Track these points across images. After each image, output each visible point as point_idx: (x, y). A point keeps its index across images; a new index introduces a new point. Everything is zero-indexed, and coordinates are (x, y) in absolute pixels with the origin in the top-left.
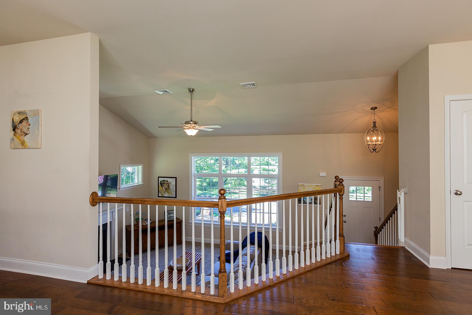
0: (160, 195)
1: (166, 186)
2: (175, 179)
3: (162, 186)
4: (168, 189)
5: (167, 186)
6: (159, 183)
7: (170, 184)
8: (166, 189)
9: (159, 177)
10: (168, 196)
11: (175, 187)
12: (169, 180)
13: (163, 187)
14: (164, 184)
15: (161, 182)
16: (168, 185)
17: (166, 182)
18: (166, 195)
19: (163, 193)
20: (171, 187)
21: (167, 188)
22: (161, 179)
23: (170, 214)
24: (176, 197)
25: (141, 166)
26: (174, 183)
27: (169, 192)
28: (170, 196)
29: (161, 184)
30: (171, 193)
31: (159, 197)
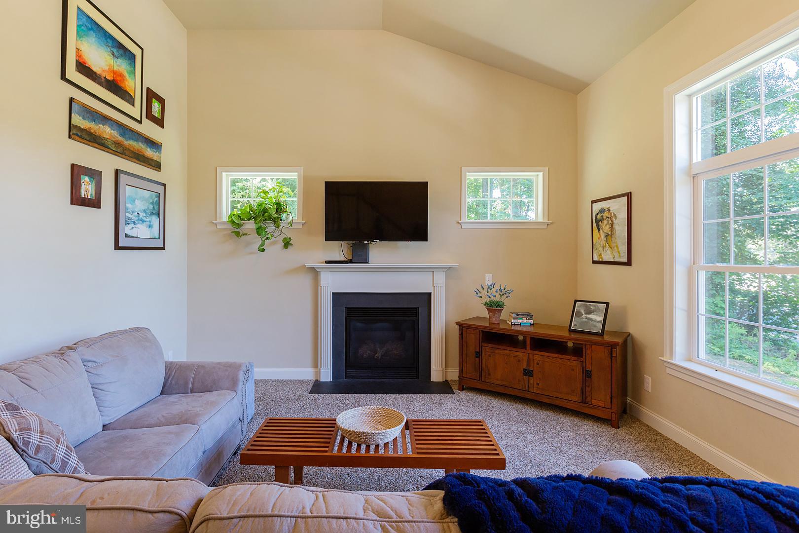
0: (596, 259)
1: (605, 226)
2: (627, 197)
3: (599, 230)
4: (610, 237)
5: (608, 227)
6: (594, 219)
7: (616, 217)
8: (607, 236)
9: (593, 202)
10: (612, 260)
11: (627, 228)
12: (614, 205)
13: (601, 231)
14: (602, 220)
15: (597, 215)
16: (610, 222)
17: (608, 215)
19: (601, 249)
20: (617, 227)
21: (610, 233)
22: (597, 207)
23: (589, 312)
24: (629, 263)
25: (541, 174)
26: (623, 215)
27: (614, 245)
28: (617, 260)
29: (598, 222)
30: (618, 248)
31: (594, 262)
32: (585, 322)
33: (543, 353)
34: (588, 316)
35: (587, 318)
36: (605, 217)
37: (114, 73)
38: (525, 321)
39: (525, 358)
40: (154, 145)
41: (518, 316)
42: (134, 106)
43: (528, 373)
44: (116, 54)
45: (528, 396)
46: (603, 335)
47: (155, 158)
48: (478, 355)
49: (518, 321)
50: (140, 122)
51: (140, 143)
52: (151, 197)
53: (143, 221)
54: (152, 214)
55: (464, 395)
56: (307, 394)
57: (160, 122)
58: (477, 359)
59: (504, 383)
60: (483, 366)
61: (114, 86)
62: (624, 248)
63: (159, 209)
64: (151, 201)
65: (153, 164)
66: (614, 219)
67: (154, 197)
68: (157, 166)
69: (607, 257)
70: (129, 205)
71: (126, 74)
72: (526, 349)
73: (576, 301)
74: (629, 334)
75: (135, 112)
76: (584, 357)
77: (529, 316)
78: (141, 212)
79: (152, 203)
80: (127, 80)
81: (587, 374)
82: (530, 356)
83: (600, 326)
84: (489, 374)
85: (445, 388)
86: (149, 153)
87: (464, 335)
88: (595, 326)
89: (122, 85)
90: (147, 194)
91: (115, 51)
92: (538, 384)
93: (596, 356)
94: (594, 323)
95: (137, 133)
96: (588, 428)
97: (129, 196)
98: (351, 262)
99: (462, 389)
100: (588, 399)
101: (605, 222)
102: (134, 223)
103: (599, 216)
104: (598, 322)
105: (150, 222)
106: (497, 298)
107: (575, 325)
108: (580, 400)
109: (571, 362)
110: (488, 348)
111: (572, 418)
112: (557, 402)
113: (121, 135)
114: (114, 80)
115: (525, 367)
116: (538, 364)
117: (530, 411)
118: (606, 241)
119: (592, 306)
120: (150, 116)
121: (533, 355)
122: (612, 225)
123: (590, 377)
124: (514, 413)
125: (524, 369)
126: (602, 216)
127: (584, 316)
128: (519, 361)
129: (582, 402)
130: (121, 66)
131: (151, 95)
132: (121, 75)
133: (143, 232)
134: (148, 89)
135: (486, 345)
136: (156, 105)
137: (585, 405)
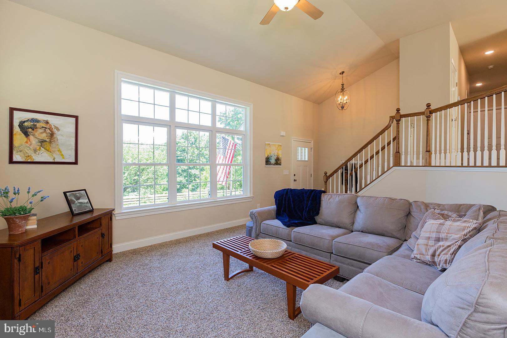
0: (19, 159)
1: (41, 134)
2: (74, 119)
3: (26, 135)
4: (46, 142)
6: (16, 124)
7: (58, 129)
8: (42, 142)
9: (14, 109)
10: (53, 161)
11: (74, 139)
12: (53, 120)
14: (34, 128)
15: (22, 122)
16: (48, 131)
17: (44, 125)
18: (44, 156)
19: (30, 152)
20: (59, 137)
21: (48, 140)
22: (24, 115)
24: (76, 163)
26: (70, 130)
27: (54, 150)
29: (24, 128)
30: (61, 152)
31: (13, 162)
33: (84, 235)
35: (79, 203)
36: (38, 127)
39: (75, 246)
43: (77, 258)
46: (93, 211)
58: (37, 276)
62: (69, 153)
66: (55, 130)
69: (41, 158)
72: (75, 238)
73: (65, 193)
82: (78, 242)
94: (85, 205)
100: (103, 253)
101: (39, 130)
103: (25, 123)
104: (87, 203)
107: (75, 210)
110: (45, 257)
116: (81, 246)
118: (41, 146)
119: (78, 194)
121: (80, 239)
122: (52, 135)
123: (104, 237)
126: (34, 125)
127: (76, 202)
129: (102, 257)
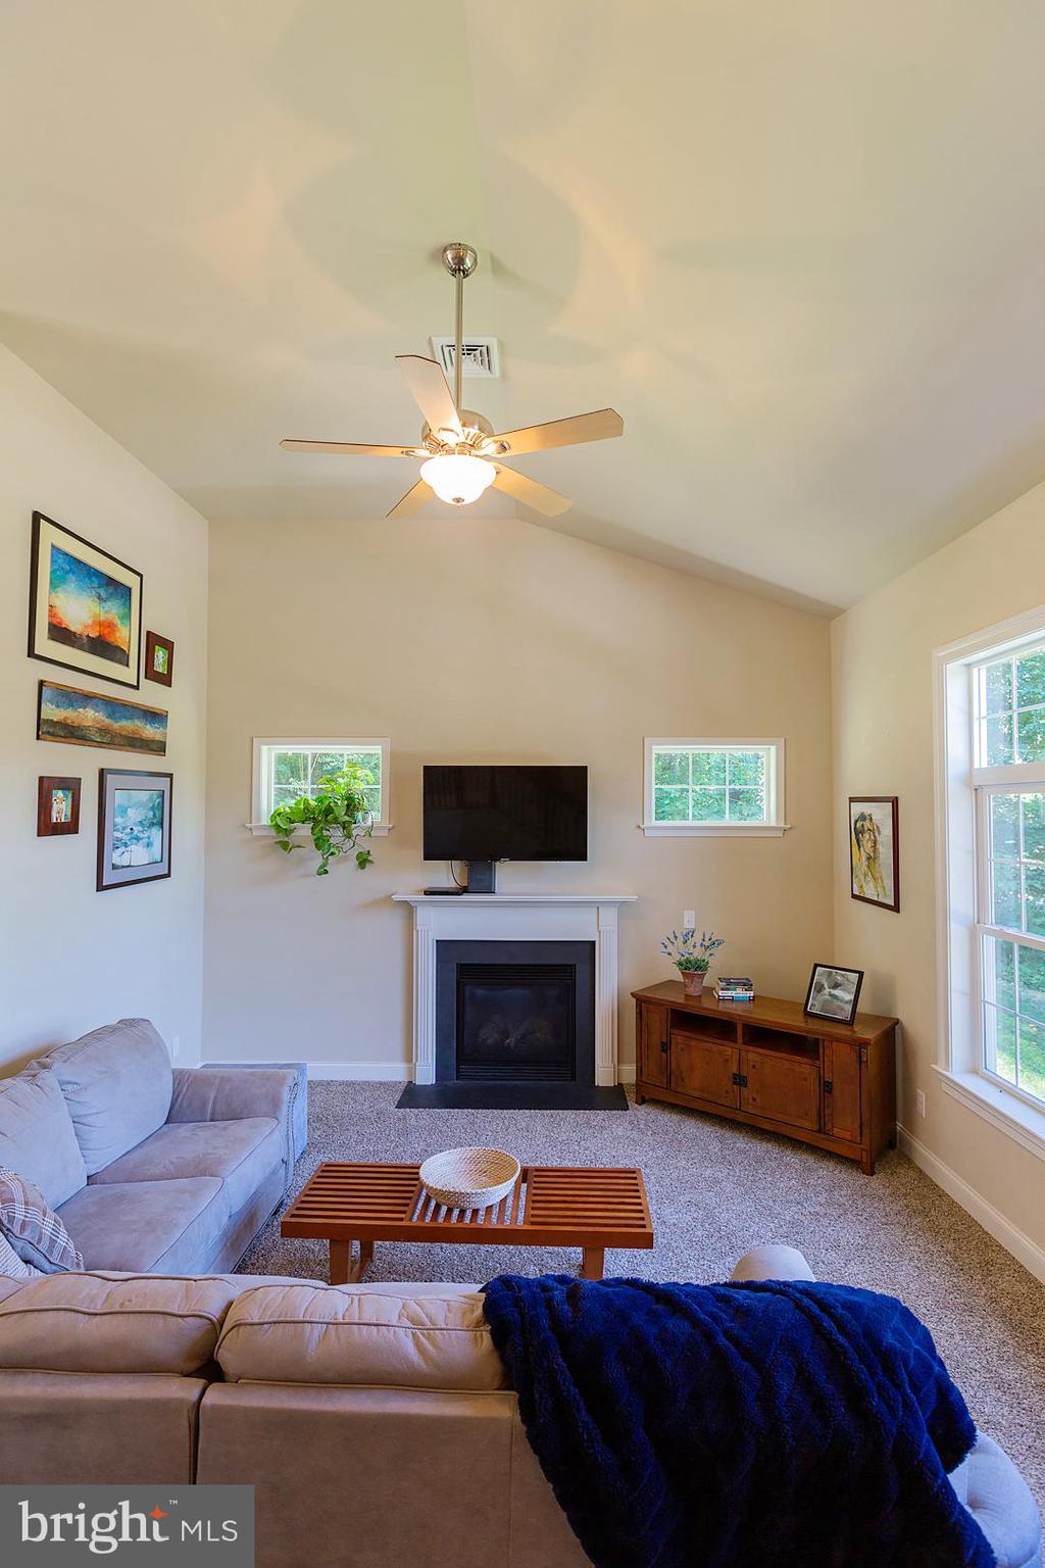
0: (856, 891)
1: (868, 846)
2: (891, 804)
3: (860, 846)
4: (872, 859)
5: (870, 844)
6: (853, 826)
7: (879, 833)
8: (869, 858)
9: (852, 800)
10: (878, 899)
11: (892, 852)
13: (862, 849)
14: (862, 832)
15: (857, 822)
16: (873, 836)
17: (870, 825)
18: (870, 889)
19: (862, 877)
20: (881, 847)
21: (873, 854)
23: (836, 986)
24: (896, 908)
25: (773, 748)
26: (887, 831)
27: (877, 875)
28: (881, 900)
29: (858, 833)
30: (883, 880)
31: (854, 896)
32: (828, 1000)
33: (760, 1050)
34: (833, 992)
35: (831, 995)
36: (866, 828)
37: (101, 624)
38: (739, 993)
39: (736, 1057)
40: (156, 717)
41: (729, 983)
42: (127, 666)
43: (740, 1080)
44: (103, 595)
45: (740, 1118)
46: (852, 1025)
47: (158, 737)
48: (665, 1047)
49: (729, 993)
50: (137, 688)
51: (136, 721)
52: (151, 798)
53: (138, 839)
54: (153, 824)
55: (642, 1113)
56: (392, 1108)
57: (165, 680)
58: (664, 1055)
59: (706, 1096)
60: (673, 1065)
61: (102, 646)
62: (890, 883)
63: (161, 817)
64: (151, 805)
65: (155, 747)
66: (877, 833)
67: (155, 797)
68: (159, 748)
69: (870, 893)
70: (119, 820)
71: (118, 622)
72: (736, 1042)
73: (816, 966)
74: (897, 1022)
75: (128, 674)
76: (821, 1059)
77: (747, 984)
78: (135, 824)
79: (152, 809)
80: (118, 630)
81: (827, 1088)
82: (743, 1054)
83: (849, 1008)
84: (683, 1080)
85: (615, 1099)
86: (149, 731)
87: (644, 1013)
88: (842, 1009)
89: (111, 640)
90: (144, 796)
91: (102, 592)
92: (754, 1099)
93: (839, 1058)
94: (841, 1004)
95: (133, 707)
96: (825, 1173)
97: (119, 805)
98: (464, 890)
99: (642, 1101)
100: (828, 1127)
101: (867, 836)
102: (126, 845)
103: (859, 825)
104: (847, 1002)
105: (149, 838)
106: (697, 953)
107: (812, 1005)
108: (816, 1128)
109: (803, 1067)
110: (680, 1038)
111: (805, 1156)
112: (783, 1130)
113: (109, 716)
114: (100, 636)
115: (735, 1071)
116: (754, 1067)
117: (740, 1142)
118: (869, 867)
119: (839, 977)
120: (152, 675)
121: (747, 1051)
122: (875, 842)
123: (831, 1092)
124: (715, 1147)
125: (734, 1074)
126: (863, 826)
127: (827, 991)
128: (727, 1060)
129: (819, 1131)
130: (111, 611)
131: (154, 641)
132: (111, 625)
133: (137, 856)
134: (148, 633)
135: (676, 1032)
136: (160, 654)
137: (822, 1136)
